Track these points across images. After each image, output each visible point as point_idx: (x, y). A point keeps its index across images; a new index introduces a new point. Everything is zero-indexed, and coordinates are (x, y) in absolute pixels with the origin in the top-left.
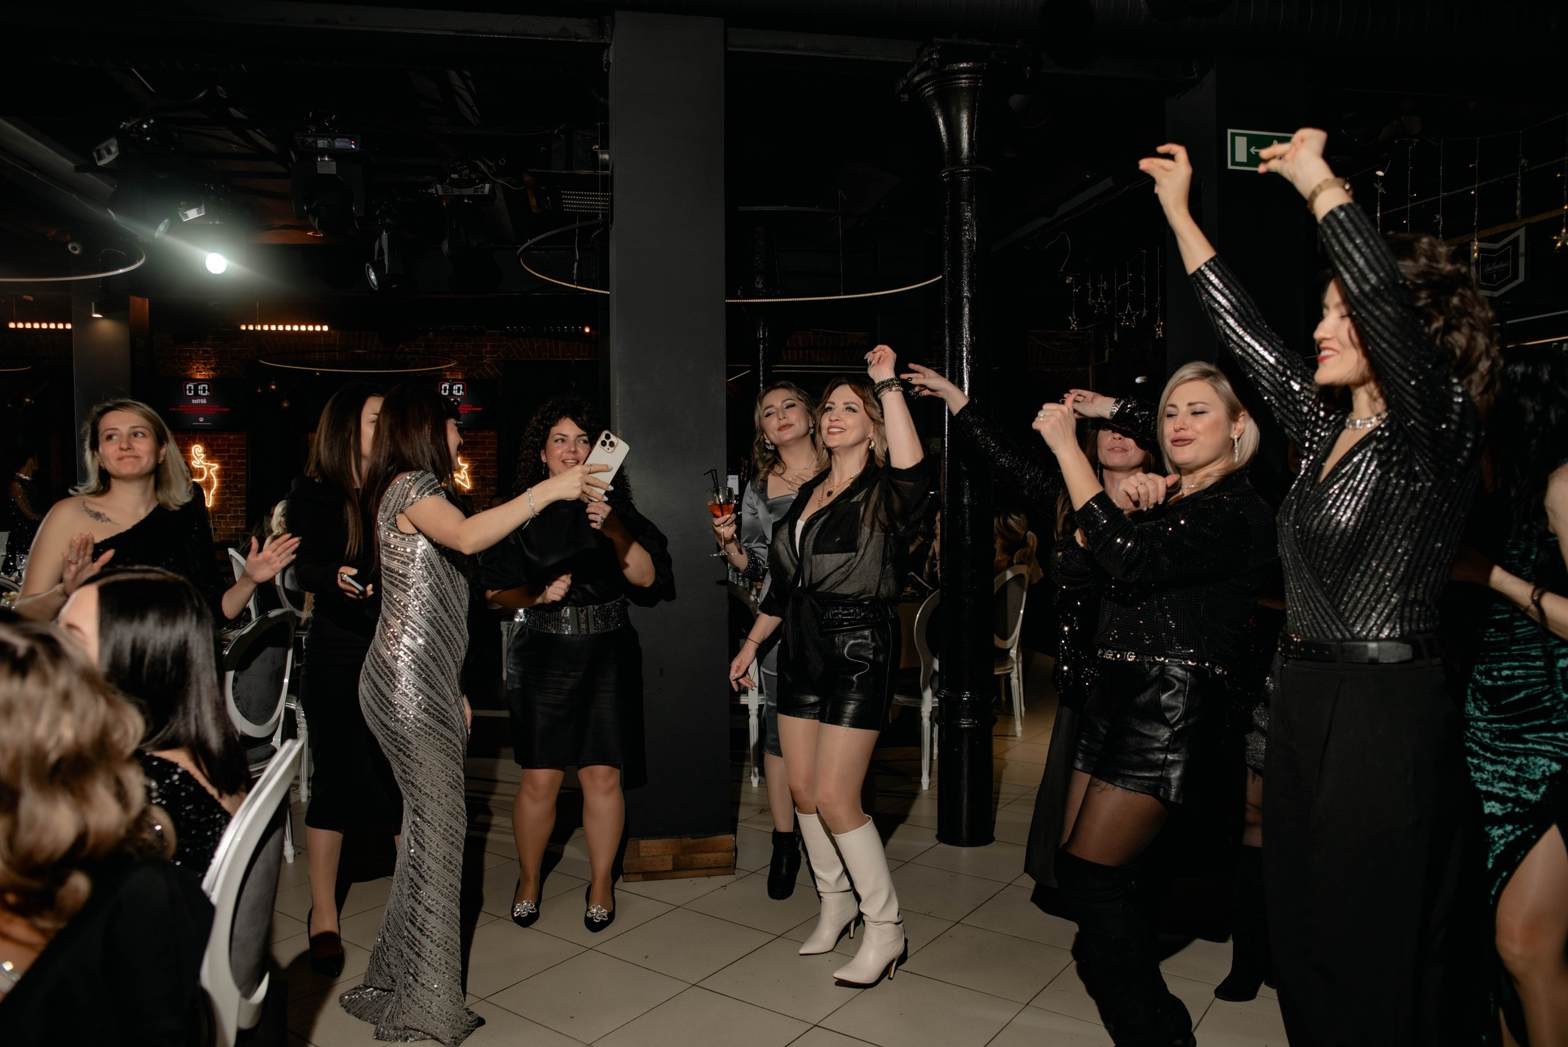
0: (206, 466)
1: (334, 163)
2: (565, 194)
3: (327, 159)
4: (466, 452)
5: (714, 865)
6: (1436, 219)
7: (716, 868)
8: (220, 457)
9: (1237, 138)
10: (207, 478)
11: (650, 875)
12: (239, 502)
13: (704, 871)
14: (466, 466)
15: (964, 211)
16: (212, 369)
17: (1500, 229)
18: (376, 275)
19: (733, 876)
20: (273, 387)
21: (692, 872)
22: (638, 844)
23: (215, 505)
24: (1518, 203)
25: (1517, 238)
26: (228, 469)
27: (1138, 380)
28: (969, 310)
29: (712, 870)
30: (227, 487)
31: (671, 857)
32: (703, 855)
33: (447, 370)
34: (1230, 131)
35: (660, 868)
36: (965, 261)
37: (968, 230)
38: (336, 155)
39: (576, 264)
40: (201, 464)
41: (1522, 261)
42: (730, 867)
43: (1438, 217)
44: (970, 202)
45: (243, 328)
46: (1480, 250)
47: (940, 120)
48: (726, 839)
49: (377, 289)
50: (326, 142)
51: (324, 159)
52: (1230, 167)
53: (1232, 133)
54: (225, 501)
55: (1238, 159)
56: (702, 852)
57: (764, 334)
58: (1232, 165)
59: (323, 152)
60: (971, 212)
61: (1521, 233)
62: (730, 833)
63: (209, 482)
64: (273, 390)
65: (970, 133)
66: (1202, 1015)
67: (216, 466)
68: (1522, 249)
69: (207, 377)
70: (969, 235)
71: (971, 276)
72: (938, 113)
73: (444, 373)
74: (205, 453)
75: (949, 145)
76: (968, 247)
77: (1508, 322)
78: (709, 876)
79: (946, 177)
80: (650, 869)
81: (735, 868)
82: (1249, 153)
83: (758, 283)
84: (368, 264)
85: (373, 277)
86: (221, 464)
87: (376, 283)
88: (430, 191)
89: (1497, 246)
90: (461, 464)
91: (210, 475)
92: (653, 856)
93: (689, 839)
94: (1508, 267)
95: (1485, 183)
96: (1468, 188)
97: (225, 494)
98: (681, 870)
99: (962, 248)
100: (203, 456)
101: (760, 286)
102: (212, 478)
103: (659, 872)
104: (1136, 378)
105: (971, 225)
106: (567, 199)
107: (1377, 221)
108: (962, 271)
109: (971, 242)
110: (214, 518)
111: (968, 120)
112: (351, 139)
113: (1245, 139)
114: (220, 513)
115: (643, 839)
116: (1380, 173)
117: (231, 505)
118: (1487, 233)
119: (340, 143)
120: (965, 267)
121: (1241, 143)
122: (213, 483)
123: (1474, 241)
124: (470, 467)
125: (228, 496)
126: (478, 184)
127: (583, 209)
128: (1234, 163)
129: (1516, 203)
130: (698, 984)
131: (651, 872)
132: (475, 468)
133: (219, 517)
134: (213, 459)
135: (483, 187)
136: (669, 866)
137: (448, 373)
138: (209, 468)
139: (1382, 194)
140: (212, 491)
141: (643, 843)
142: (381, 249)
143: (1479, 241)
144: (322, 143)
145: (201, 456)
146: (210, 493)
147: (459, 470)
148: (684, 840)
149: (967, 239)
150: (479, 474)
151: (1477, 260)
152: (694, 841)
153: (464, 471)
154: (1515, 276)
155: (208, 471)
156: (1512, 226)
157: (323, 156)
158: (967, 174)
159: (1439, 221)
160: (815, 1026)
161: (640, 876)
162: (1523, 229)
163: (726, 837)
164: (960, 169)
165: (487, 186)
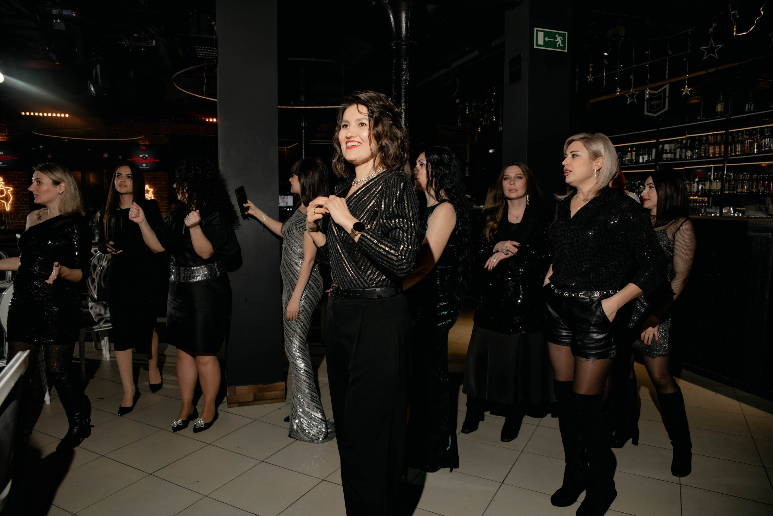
0: (5, 188)
1: (63, 24)
2: (197, 48)
3: (59, 21)
4: (151, 183)
5: (275, 398)
6: (630, 77)
7: (276, 399)
8: (13, 184)
9: (539, 32)
10: (6, 195)
11: (242, 404)
12: (26, 208)
13: (269, 401)
14: (151, 190)
15: (403, 64)
16: (6, 136)
17: (658, 84)
18: (94, 88)
19: (285, 403)
20: (41, 147)
21: (263, 402)
22: (235, 388)
23: (12, 210)
24: (667, 72)
25: (665, 89)
26: (18, 190)
27: (491, 151)
28: (405, 115)
29: (274, 400)
30: (18, 200)
31: (252, 394)
32: (269, 393)
33: (140, 139)
34: (535, 29)
35: (247, 400)
36: (403, 90)
37: (404, 74)
38: (64, 19)
39: (205, 86)
40: (2, 187)
41: (667, 100)
42: (283, 398)
43: (631, 77)
44: (406, 60)
45: (23, 113)
46: (650, 94)
47: (391, 16)
48: (282, 384)
49: (95, 96)
50: (57, 11)
51: (57, 21)
52: (535, 47)
53: (536, 30)
54: (17, 208)
55: (539, 43)
56: (268, 391)
57: (305, 124)
58: (536, 46)
59: (56, 17)
60: (406, 65)
61: (667, 86)
62: (283, 381)
63: (8, 197)
64: (41, 148)
65: (406, 24)
66: (512, 466)
67: (11, 189)
68: (667, 94)
69: (3, 140)
70: (405, 77)
71: (405, 98)
72: (390, 12)
73: (138, 141)
74: (4, 181)
75: (395, 29)
76: (405, 83)
77: (660, 129)
78: (272, 403)
79: (394, 46)
80: (242, 400)
81: (286, 398)
82: (544, 40)
83: (302, 98)
84: (89, 82)
85: (92, 89)
86: (14, 187)
87: (94, 92)
88: (122, 43)
89: (656, 92)
90: (149, 189)
91: (8, 193)
92: (243, 394)
93: (262, 385)
94: (661, 103)
95: (652, 61)
96: (645, 64)
97: (17, 204)
98: (257, 400)
99: (402, 83)
100: (3, 183)
101: (303, 100)
102: (9, 195)
103: (246, 402)
104: (490, 150)
105: (406, 72)
106: (199, 51)
107: (604, 77)
108: (401, 95)
109: (406, 80)
110: (11, 217)
111: (405, 17)
112: (73, 11)
113: (542, 33)
114: (14, 214)
115: (237, 386)
116: (606, 54)
117: (21, 210)
118: (653, 85)
119: (66, 12)
120: (403, 93)
121: (541, 35)
122: (10, 197)
123: (647, 89)
124: (154, 190)
125: (19, 205)
126: (149, 40)
127: (209, 56)
128: (537, 45)
129: (666, 72)
130: (265, 461)
131: (242, 402)
132: (157, 191)
133: (14, 216)
134: (9, 185)
135: (152, 42)
136: (251, 398)
137: (141, 141)
138: (7, 190)
139: (606, 64)
140: (10, 202)
141: (238, 388)
142: (96, 73)
143: (650, 89)
144: (55, 11)
145: (1, 183)
146: (8, 203)
147: (148, 191)
148: (259, 385)
149: (404, 79)
150: (159, 194)
151: (648, 99)
152: (265, 386)
153: (150, 192)
154: (664, 107)
155: (7, 191)
156: (663, 83)
157: (56, 19)
158: (404, 45)
159: (632, 79)
160: (323, 480)
161: (237, 404)
162: (668, 84)
163: (281, 383)
164: (401, 42)
165: (154, 42)
